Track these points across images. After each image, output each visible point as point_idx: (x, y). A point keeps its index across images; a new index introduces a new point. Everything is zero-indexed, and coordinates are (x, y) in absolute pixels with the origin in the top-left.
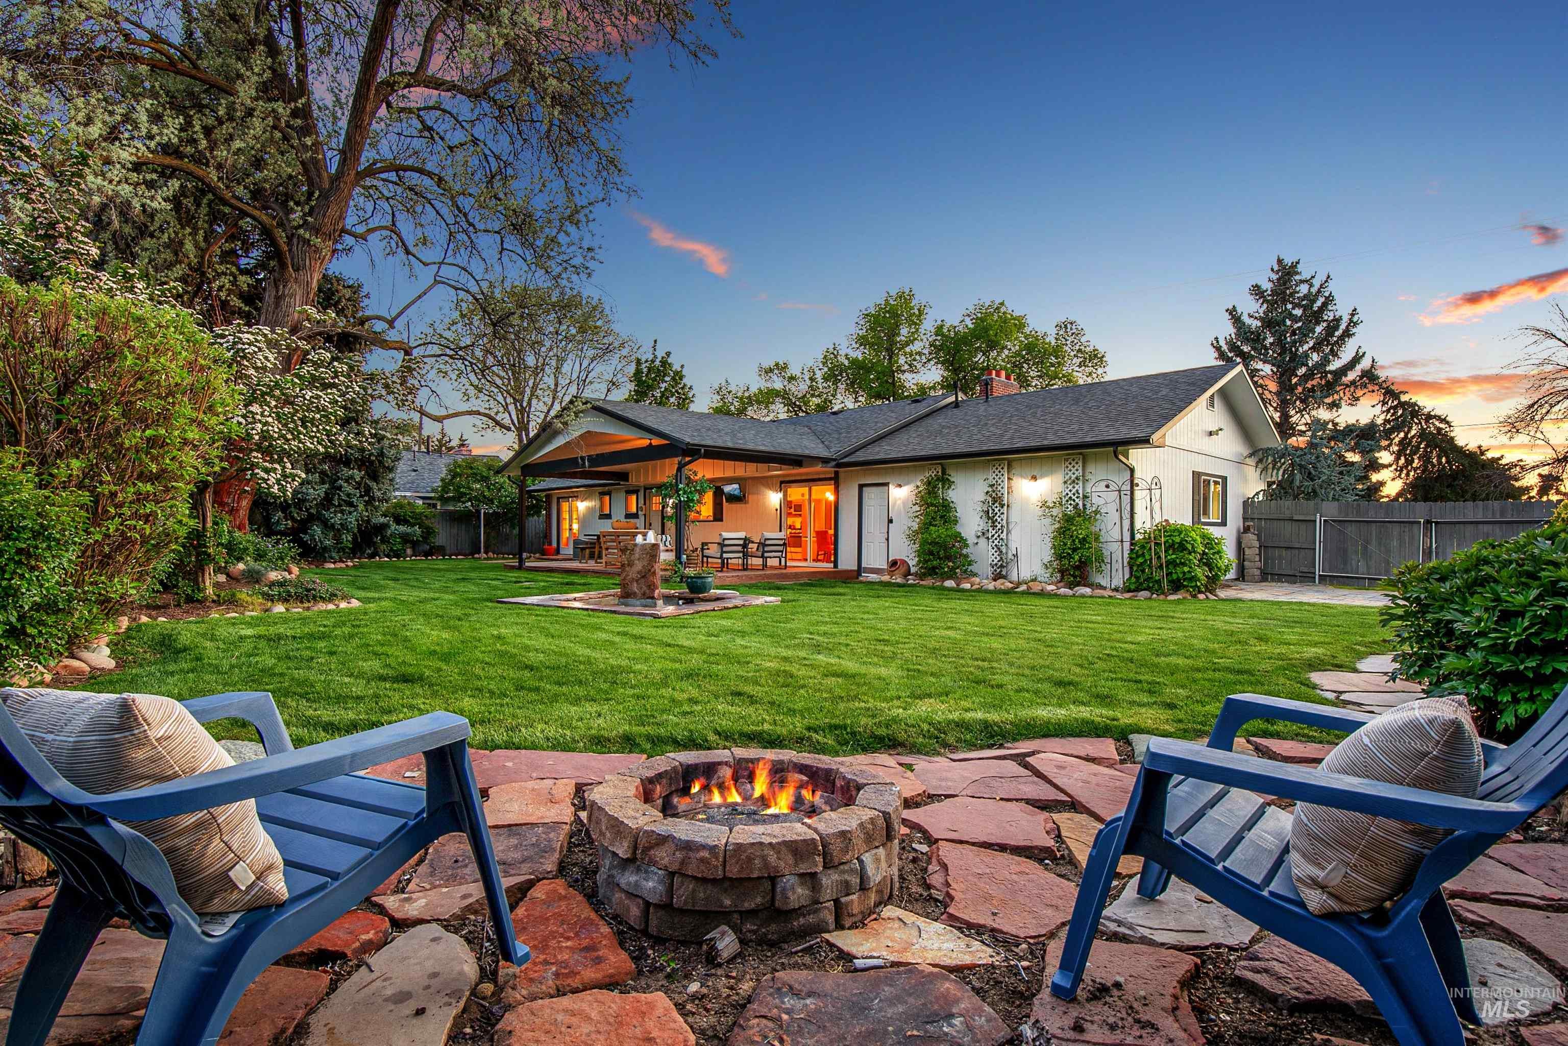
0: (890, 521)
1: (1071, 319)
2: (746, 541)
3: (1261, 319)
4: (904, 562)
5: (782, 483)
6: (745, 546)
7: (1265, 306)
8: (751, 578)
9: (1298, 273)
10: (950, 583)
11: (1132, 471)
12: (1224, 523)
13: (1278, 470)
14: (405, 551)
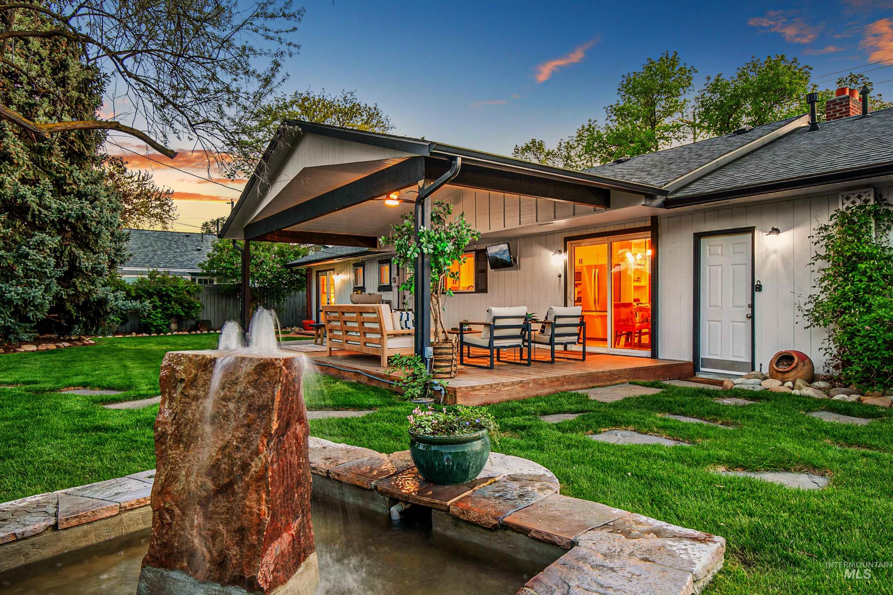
2: (528, 319)
4: (803, 358)
5: (566, 239)
6: (526, 328)
14: (168, 326)
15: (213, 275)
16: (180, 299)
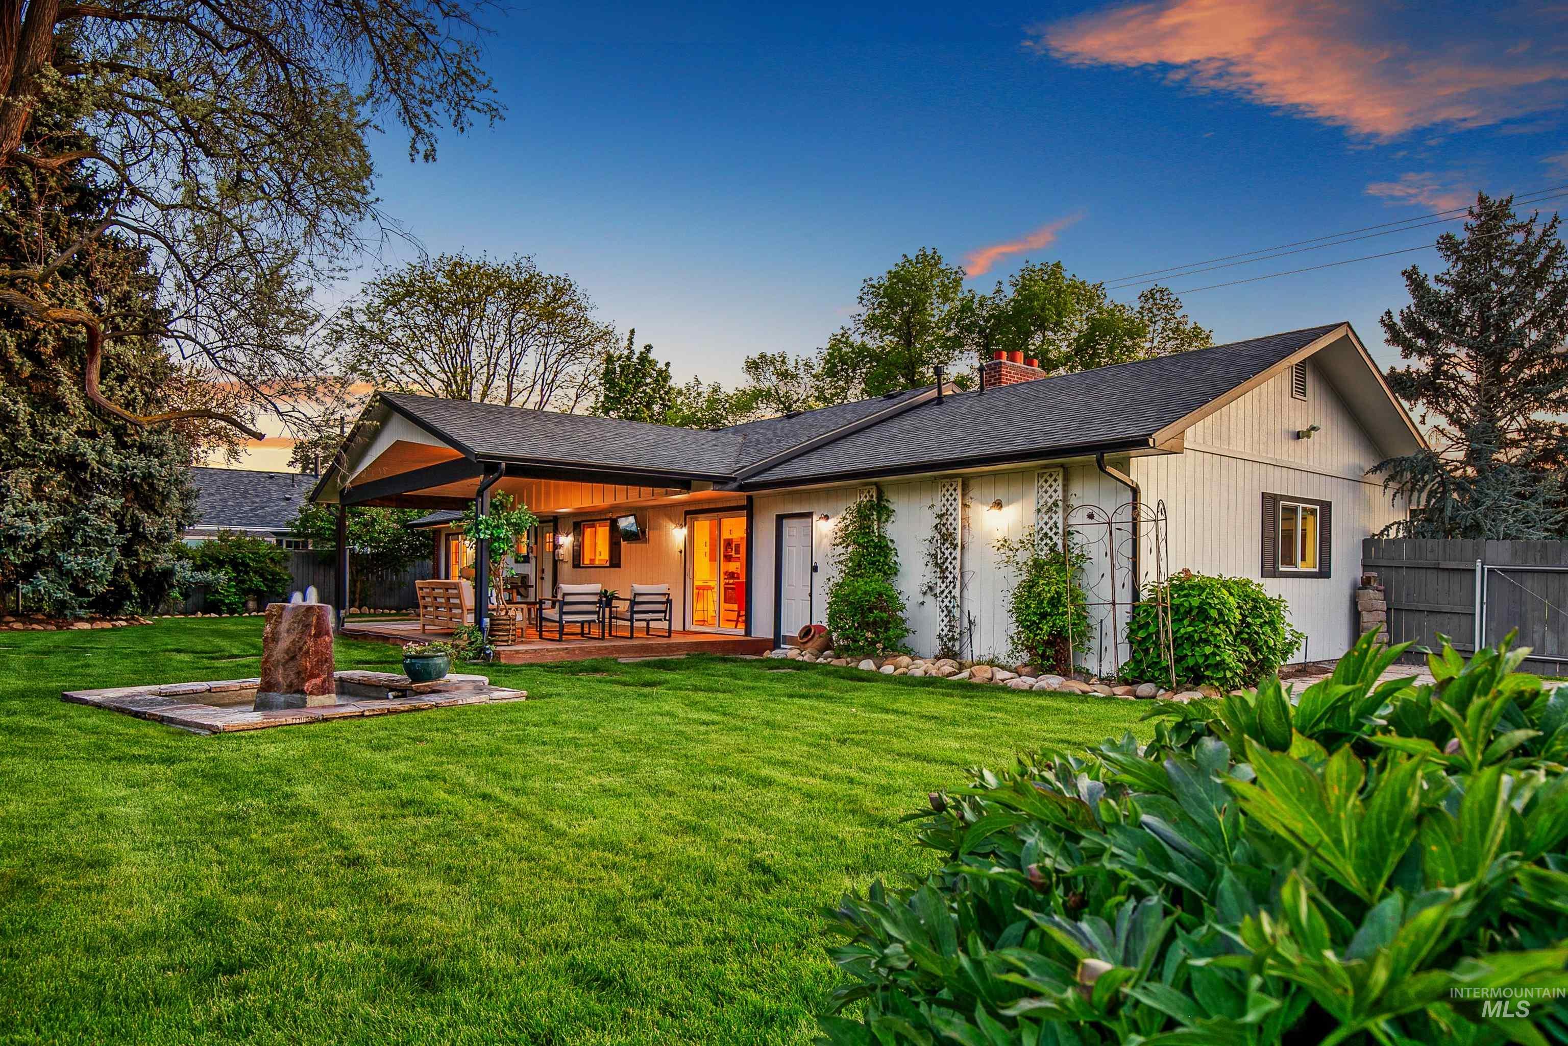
0: (815, 569)
1: (1162, 285)
3: (1455, 284)
4: (822, 631)
5: (680, 513)
6: (603, 604)
7: (1460, 265)
8: (590, 653)
9: (1509, 216)
10: (867, 665)
11: (1135, 491)
12: (1324, 572)
13: (1421, 491)
14: (245, 604)
15: (308, 536)
16: (262, 569)
